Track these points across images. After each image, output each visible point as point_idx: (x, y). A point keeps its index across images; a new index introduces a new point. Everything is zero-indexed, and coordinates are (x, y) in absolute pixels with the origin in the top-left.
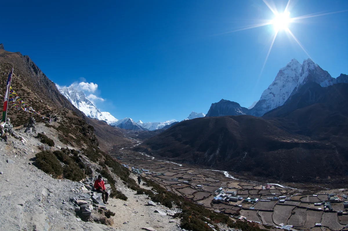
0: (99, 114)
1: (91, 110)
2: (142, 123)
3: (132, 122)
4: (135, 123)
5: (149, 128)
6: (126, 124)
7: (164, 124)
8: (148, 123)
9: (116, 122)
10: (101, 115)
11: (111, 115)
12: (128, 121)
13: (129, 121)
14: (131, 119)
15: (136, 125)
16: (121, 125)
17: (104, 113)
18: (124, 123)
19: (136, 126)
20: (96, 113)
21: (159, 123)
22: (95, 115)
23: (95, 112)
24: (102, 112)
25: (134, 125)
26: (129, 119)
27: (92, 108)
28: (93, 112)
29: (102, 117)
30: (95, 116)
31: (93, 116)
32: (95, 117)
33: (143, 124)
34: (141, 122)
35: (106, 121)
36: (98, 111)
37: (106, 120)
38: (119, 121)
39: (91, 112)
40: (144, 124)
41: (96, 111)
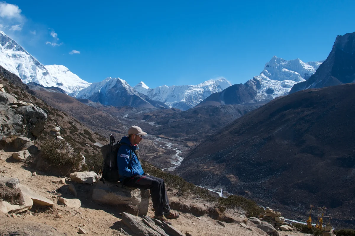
0: (40, 72)
1: (19, 62)
2: (147, 88)
3: (124, 88)
4: (132, 89)
5: (164, 100)
6: (110, 92)
7: (200, 88)
8: (162, 88)
9: (85, 89)
10: (45, 74)
11: (70, 73)
12: (115, 87)
13: (119, 86)
14: (122, 81)
15: (136, 94)
16: (99, 97)
17: (52, 69)
18: (107, 89)
19: (135, 98)
20: (34, 69)
21: (189, 87)
22: (29, 75)
23: (30, 66)
24: (46, 67)
25: (131, 94)
26: (119, 81)
27: (20, 56)
28: (24, 66)
29: (47, 77)
30: (31, 76)
31: (25, 77)
32: (31, 80)
33: (150, 91)
34: (145, 86)
35: (61, 87)
36: (37, 64)
37: (58, 84)
38: (93, 87)
39: (19, 66)
40: (152, 90)
41: (32, 63)
